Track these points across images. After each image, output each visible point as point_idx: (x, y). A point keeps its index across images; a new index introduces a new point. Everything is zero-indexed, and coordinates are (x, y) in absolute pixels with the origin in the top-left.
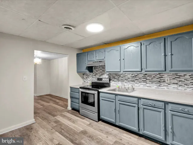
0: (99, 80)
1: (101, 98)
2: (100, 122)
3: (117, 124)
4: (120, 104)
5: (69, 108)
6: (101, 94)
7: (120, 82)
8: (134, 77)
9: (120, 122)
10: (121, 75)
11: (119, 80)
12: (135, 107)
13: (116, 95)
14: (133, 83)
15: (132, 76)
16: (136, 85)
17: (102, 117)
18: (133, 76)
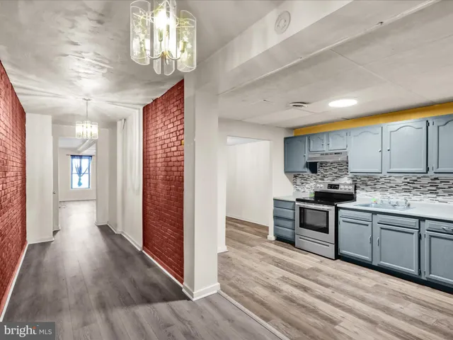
0: (331, 188)
1: (340, 219)
2: (338, 260)
3: (375, 263)
4: (382, 228)
5: (271, 237)
6: (341, 212)
7: (378, 193)
8: (408, 183)
9: (381, 260)
10: (381, 180)
11: (375, 188)
12: (413, 234)
13: (374, 213)
14: (408, 194)
15: (406, 181)
16: (415, 198)
17: (343, 251)
18: (408, 180)
